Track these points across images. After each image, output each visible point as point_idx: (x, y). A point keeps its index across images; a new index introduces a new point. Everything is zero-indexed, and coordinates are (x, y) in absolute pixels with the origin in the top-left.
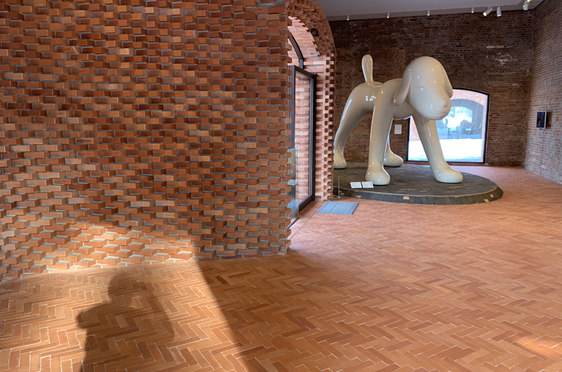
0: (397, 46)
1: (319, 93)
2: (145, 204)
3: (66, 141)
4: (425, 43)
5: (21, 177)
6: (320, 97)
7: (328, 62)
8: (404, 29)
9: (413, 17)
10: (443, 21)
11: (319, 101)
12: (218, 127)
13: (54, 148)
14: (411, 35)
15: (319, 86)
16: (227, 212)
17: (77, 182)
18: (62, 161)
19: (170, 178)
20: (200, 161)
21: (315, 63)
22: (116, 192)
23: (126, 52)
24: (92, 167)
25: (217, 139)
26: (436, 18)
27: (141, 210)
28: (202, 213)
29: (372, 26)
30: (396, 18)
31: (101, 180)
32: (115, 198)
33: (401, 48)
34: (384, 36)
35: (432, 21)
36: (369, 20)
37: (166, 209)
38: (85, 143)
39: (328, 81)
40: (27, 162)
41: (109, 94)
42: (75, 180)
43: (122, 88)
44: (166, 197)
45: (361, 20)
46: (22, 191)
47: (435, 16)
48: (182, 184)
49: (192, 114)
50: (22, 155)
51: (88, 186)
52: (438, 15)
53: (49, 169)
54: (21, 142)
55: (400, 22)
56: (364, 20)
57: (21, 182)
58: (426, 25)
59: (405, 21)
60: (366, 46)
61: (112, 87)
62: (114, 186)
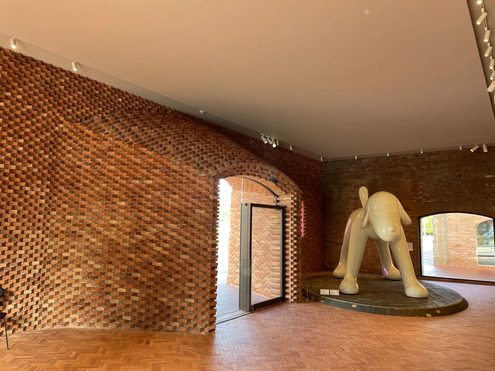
0: (403, 177)
1: (287, 219)
2: (124, 290)
3: (88, 251)
4: (428, 174)
5: (64, 270)
6: (288, 222)
7: (292, 198)
8: (408, 163)
9: (415, 154)
10: (442, 156)
11: (287, 225)
12: (167, 245)
13: (82, 255)
14: (415, 168)
15: (287, 214)
16: (170, 300)
17: (92, 274)
18: (86, 262)
19: (138, 275)
20: (157, 265)
21: (284, 199)
22: (110, 282)
23: (123, 204)
24: (98, 266)
25: (167, 253)
26: (436, 154)
27: (122, 293)
28: (156, 299)
29: (381, 162)
30: (401, 155)
31: (104, 274)
32: (109, 285)
33: (407, 179)
34: (391, 169)
35: (432, 156)
36: (378, 157)
37: (135, 294)
38: (98, 253)
39: (292, 212)
40: (68, 262)
41: (113, 226)
42: (91, 273)
43: (121, 223)
44: (136, 287)
45: (372, 158)
46: (63, 278)
47: (434, 152)
48: (145, 279)
49: (154, 238)
50: (66, 258)
51: (97, 277)
52: (437, 152)
53: (78, 266)
54: (67, 251)
55: (404, 158)
56: (374, 158)
57: (63, 272)
58: (427, 160)
59: (409, 157)
60: (377, 177)
61: (114, 222)
62: (109, 278)
